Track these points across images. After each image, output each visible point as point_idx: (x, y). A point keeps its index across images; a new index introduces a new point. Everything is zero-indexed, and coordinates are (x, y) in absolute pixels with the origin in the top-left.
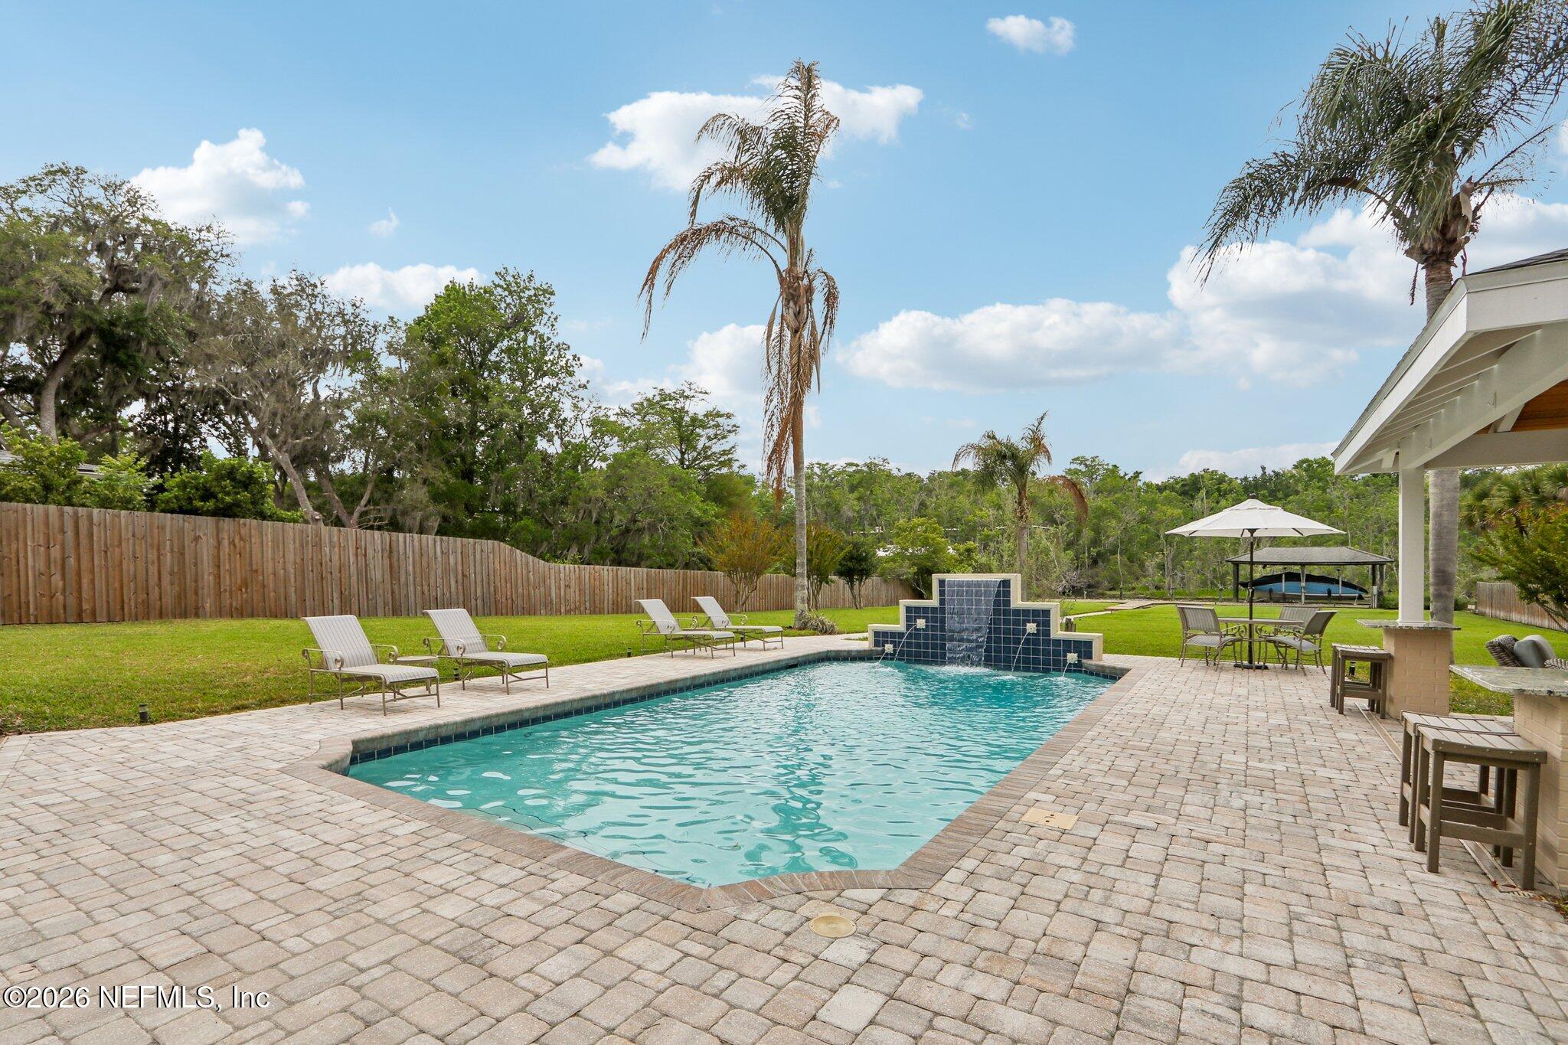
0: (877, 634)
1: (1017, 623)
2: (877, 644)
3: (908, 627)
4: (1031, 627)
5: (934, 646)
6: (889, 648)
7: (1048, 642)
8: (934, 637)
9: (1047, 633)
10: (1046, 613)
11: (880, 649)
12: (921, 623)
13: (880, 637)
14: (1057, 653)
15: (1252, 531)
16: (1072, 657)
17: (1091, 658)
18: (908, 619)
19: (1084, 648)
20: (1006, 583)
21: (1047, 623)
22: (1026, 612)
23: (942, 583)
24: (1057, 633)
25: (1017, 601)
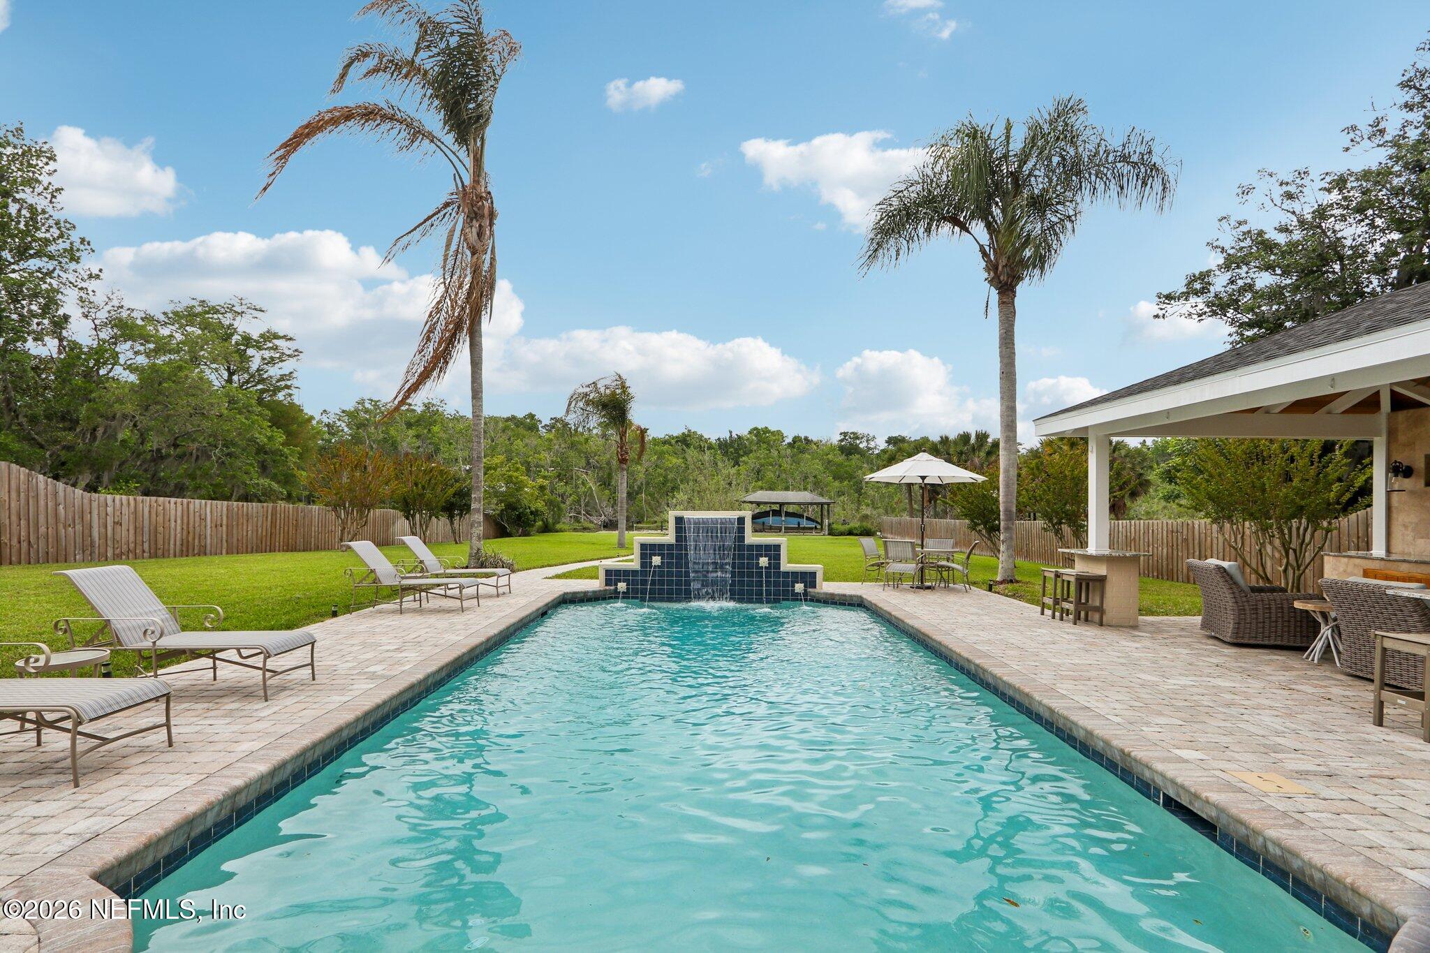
0: (608, 572)
1: (750, 557)
2: (608, 582)
3: (643, 565)
4: (764, 561)
5: (670, 583)
6: (622, 586)
7: (778, 574)
8: (670, 574)
9: (778, 566)
10: (777, 547)
11: (612, 588)
12: (656, 560)
13: (613, 576)
14: (786, 584)
15: (923, 478)
16: (799, 587)
17: (815, 587)
18: (643, 556)
19: (809, 579)
20: (741, 520)
21: (778, 557)
22: (759, 547)
23: (679, 520)
24: (786, 566)
25: (751, 538)
